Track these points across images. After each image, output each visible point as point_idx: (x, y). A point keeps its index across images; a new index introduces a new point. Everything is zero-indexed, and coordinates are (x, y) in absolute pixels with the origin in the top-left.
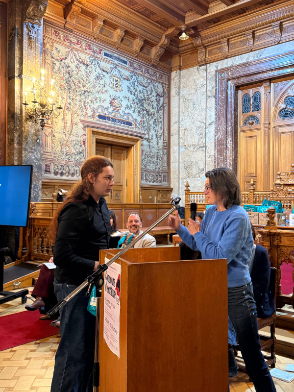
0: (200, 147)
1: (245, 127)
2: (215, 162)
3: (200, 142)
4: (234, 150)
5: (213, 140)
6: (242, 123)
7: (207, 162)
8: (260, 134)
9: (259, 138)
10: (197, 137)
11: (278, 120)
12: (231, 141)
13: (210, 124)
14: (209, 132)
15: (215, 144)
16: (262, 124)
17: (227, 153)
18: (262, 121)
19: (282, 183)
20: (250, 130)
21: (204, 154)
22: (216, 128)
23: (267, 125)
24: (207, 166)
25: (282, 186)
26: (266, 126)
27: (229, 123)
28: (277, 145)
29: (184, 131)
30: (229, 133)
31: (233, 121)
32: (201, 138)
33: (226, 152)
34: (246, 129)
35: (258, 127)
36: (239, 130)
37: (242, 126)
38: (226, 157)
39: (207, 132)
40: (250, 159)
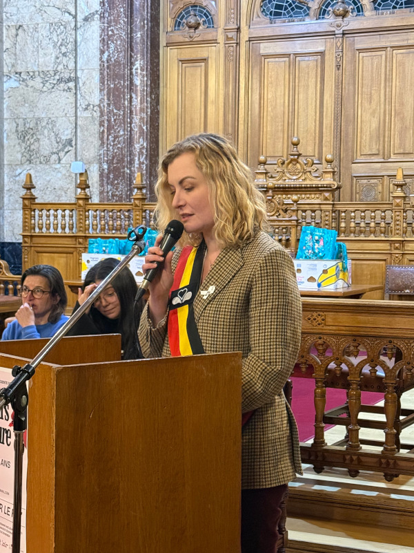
0: (60, 81)
1: (178, 33)
2: (101, 124)
3: (61, 67)
4: (151, 93)
5: (95, 63)
6: (170, 22)
7: (79, 123)
8: (215, 54)
9: (212, 64)
10: (52, 52)
11: (258, 23)
12: (142, 70)
13: (86, 19)
14: (85, 40)
15: (101, 74)
16: (220, 31)
17: (134, 99)
18: (221, 20)
19: (271, 183)
20: (192, 43)
21: (73, 100)
22: (103, 30)
23: (232, 34)
24: (79, 134)
25: (270, 191)
26: (230, 35)
27: (138, 21)
28: (256, 85)
29: (14, 31)
30: (138, 47)
31: (146, 14)
32: (64, 55)
33: (131, 97)
34: (181, 39)
35: (209, 37)
36: (163, 41)
37: (169, 29)
38: (131, 112)
39: (79, 39)
40: (192, 120)
